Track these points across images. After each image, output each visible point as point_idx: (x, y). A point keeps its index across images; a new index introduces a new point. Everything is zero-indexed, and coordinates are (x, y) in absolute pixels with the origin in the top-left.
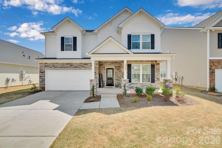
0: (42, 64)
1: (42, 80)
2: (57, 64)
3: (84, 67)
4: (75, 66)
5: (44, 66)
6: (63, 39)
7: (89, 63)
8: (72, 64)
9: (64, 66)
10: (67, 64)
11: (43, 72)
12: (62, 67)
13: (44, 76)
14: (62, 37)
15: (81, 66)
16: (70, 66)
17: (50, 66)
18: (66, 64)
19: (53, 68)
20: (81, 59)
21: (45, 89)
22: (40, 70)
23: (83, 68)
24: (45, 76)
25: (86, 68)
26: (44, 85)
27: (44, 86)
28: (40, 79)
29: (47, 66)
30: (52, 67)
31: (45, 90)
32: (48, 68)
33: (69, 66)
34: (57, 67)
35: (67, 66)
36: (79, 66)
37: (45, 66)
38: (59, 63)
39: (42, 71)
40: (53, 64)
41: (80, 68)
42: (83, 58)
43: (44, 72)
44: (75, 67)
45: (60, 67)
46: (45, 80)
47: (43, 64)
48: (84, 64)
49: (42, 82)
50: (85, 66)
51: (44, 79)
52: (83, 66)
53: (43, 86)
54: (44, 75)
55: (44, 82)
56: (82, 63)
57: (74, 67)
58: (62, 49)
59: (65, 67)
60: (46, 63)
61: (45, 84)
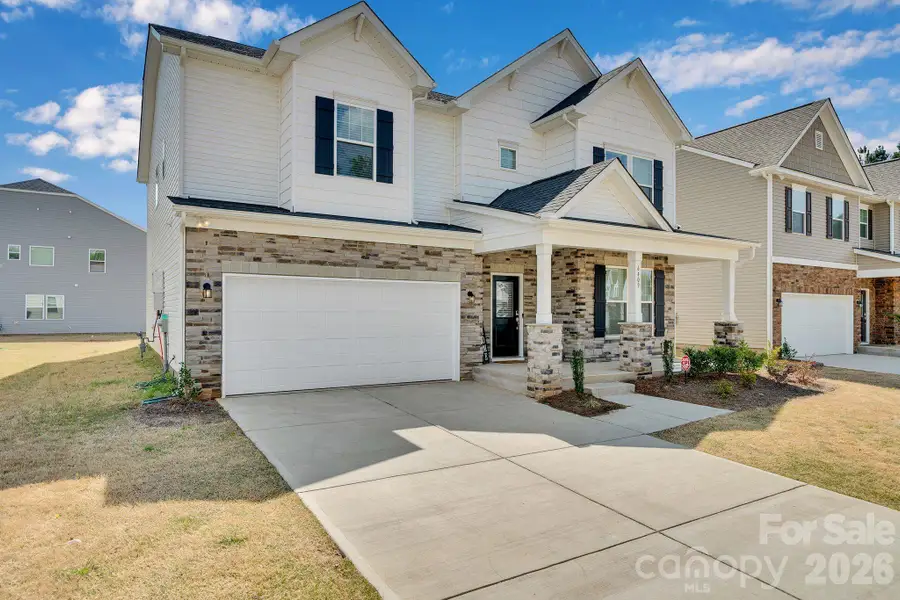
0: (202, 237)
1: (204, 333)
2: (296, 241)
3: (424, 265)
4: (383, 258)
5: (213, 251)
6: (325, 109)
7: (445, 249)
8: (373, 248)
9: (333, 258)
10: (349, 245)
11: (207, 286)
12: (322, 263)
13: (216, 306)
14: (319, 100)
15: (414, 262)
16: (364, 258)
17: (253, 250)
18: (344, 247)
19: (269, 263)
20: (413, 225)
21: (220, 385)
22: (189, 272)
23: (421, 272)
24: (220, 310)
25: (435, 269)
26: (218, 361)
27: (215, 371)
28: (188, 324)
29: (233, 249)
30: (266, 256)
31: (220, 391)
32: (239, 262)
33: (357, 256)
34: (295, 261)
35: (348, 255)
36: (403, 258)
37: (223, 249)
38: (305, 239)
39: (204, 280)
40: (272, 241)
41: (409, 268)
42: (422, 224)
43: (219, 284)
44: (387, 262)
45: (311, 262)
46: (219, 333)
47: (211, 239)
48: (427, 253)
49: (203, 348)
50: (432, 261)
51: (213, 328)
52: (421, 260)
53: (206, 367)
54: (219, 300)
55: (215, 342)
56: (416, 247)
57: (381, 263)
58: (324, 165)
59: (337, 260)
60: (227, 233)
61: (220, 357)
